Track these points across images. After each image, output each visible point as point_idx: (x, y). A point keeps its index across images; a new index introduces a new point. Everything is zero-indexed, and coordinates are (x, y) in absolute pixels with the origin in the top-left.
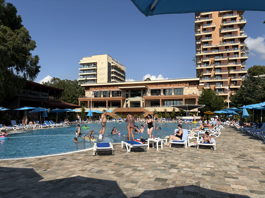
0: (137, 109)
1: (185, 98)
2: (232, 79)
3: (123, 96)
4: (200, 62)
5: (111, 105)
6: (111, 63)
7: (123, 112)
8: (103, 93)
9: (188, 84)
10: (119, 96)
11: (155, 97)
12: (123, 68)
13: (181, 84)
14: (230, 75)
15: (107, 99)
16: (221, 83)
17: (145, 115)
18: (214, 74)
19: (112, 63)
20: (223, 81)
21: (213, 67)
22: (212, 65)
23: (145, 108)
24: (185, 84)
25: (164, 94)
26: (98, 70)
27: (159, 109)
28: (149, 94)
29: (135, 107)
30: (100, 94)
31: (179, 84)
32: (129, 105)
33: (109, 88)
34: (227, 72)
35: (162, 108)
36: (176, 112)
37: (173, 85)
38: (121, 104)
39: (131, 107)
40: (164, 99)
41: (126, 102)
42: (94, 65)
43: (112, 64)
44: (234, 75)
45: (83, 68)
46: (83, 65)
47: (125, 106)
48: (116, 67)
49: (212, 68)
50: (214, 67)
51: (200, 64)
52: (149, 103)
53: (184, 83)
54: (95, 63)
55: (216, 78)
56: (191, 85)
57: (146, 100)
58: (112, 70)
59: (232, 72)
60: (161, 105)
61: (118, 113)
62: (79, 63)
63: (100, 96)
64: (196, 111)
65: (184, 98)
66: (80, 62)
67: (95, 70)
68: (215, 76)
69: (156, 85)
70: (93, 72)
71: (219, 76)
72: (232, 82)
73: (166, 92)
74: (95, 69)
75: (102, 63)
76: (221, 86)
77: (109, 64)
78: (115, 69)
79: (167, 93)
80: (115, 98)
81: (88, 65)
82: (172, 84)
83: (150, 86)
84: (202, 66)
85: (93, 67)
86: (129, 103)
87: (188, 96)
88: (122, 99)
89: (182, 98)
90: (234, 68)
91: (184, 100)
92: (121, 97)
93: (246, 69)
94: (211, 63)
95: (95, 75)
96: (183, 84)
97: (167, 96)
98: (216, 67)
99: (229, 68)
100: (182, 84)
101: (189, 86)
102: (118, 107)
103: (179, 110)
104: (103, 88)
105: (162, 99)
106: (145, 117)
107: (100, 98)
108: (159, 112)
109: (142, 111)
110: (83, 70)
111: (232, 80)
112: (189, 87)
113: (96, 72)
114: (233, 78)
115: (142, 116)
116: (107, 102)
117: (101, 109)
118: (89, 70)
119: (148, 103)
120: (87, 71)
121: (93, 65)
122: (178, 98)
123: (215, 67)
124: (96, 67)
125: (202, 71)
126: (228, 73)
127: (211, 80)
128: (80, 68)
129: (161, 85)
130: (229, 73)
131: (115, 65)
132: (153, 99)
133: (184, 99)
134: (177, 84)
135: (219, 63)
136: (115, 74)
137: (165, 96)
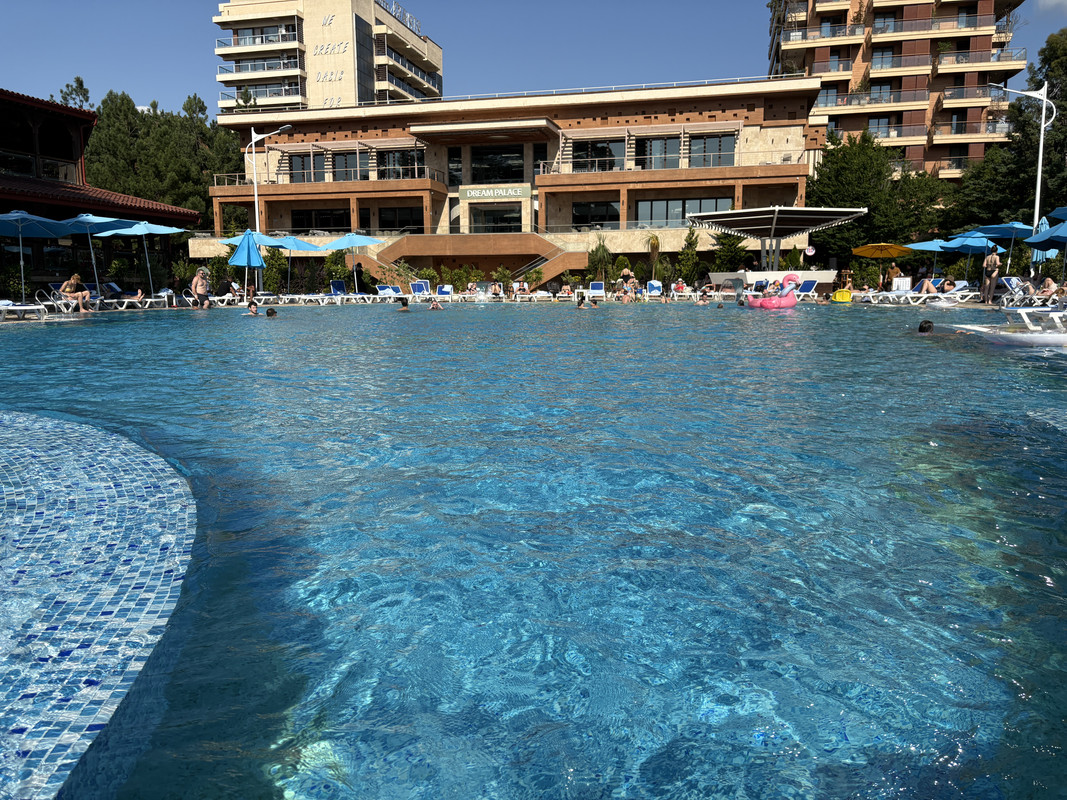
0: (505, 243)
1: (747, 182)
2: (945, 98)
3: (432, 177)
4: (802, 16)
5: (374, 221)
6: (372, 22)
7: (433, 256)
8: (334, 161)
9: (760, 112)
10: (413, 177)
11: (594, 179)
12: (429, 52)
13: (724, 111)
14: (939, 81)
15: (353, 189)
16: (893, 120)
17: (549, 271)
18: (867, 74)
19: (379, 22)
20: (902, 112)
21: (862, 41)
22: (858, 31)
23: (549, 237)
24: (744, 112)
25: (637, 163)
26: (309, 59)
27: (616, 238)
28: (563, 167)
29: (495, 230)
30: (319, 166)
31: (713, 113)
32: (465, 223)
33: (360, 132)
34: (926, 64)
35: (630, 232)
36: (700, 254)
37: (686, 115)
38: (427, 214)
39: (477, 230)
40: (639, 186)
41: (451, 208)
42: (287, 30)
43: (377, 30)
44: (958, 79)
45: (237, 43)
46: (236, 32)
47: (444, 226)
48: (394, 46)
49: (858, 46)
50: (867, 41)
51: (802, 26)
52: (564, 211)
53: (742, 107)
54: (292, 17)
55: (873, 96)
56: (775, 117)
57: (551, 197)
58: (380, 60)
59: (948, 66)
60: (623, 222)
61: (414, 262)
62: (216, 19)
63: (320, 177)
64: (798, 247)
65: (740, 183)
66: (219, 14)
67: (296, 57)
68: (870, 83)
69: (599, 119)
70: (286, 66)
71: (886, 89)
72: (942, 115)
73: (648, 149)
74: (295, 49)
75: (328, 23)
76: (893, 133)
77: (361, 26)
78: (390, 55)
79: (656, 154)
80: (391, 183)
81: (259, 31)
82: (681, 113)
83: (570, 121)
84: (810, 34)
85: (285, 38)
86: (462, 211)
87: (760, 174)
88: (430, 190)
89: (731, 182)
90: (961, 45)
91: (739, 193)
92: (426, 182)
93: (1015, 52)
94: (857, 19)
95: (297, 84)
96: (735, 111)
97: (656, 175)
98: (878, 38)
99: (937, 47)
100: (729, 113)
101: (765, 123)
102: (413, 232)
103: (714, 245)
104: (330, 135)
105: (631, 186)
106: (545, 278)
107: (320, 187)
108: (616, 255)
109: (533, 252)
110: (239, 59)
111: (948, 104)
112: (762, 127)
113: (302, 67)
114: (951, 97)
115: (534, 276)
116: (353, 206)
117: (324, 238)
118: (265, 59)
119: (559, 215)
120: (255, 60)
121: (284, 32)
122: (708, 183)
123: (873, 41)
124: (301, 41)
125: (808, 60)
126: (932, 70)
127: (849, 107)
128: (219, 46)
129: (623, 119)
130: (935, 69)
131: (390, 32)
132: (588, 188)
133: (741, 190)
134: (706, 114)
135: (890, 22)
136: (391, 81)
137: (646, 175)
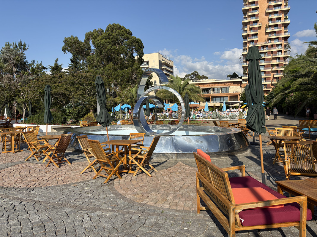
2: (275, 75)
9: (232, 83)
11: (206, 95)
14: (273, 72)
17: (199, 109)
20: (266, 78)
25: (213, 92)
31: (225, 84)
34: (270, 69)
35: (211, 103)
43: (163, 62)
44: (277, 72)
54: (147, 61)
56: (235, 84)
59: (275, 69)
72: (274, 78)
73: (215, 90)
75: (154, 62)
76: (265, 82)
77: (160, 61)
78: (165, 66)
82: (220, 84)
83: (202, 86)
85: (146, 65)
87: (232, 94)
90: (277, 65)
97: (216, 94)
99: (272, 65)
100: (228, 84)
105: (212, 96)
108: (209, 107)
112: (233, 86)
122: (224, 95)
124: (149, 65)
133: (229, 96)
136: (165, 71)
137: (214, 94)
